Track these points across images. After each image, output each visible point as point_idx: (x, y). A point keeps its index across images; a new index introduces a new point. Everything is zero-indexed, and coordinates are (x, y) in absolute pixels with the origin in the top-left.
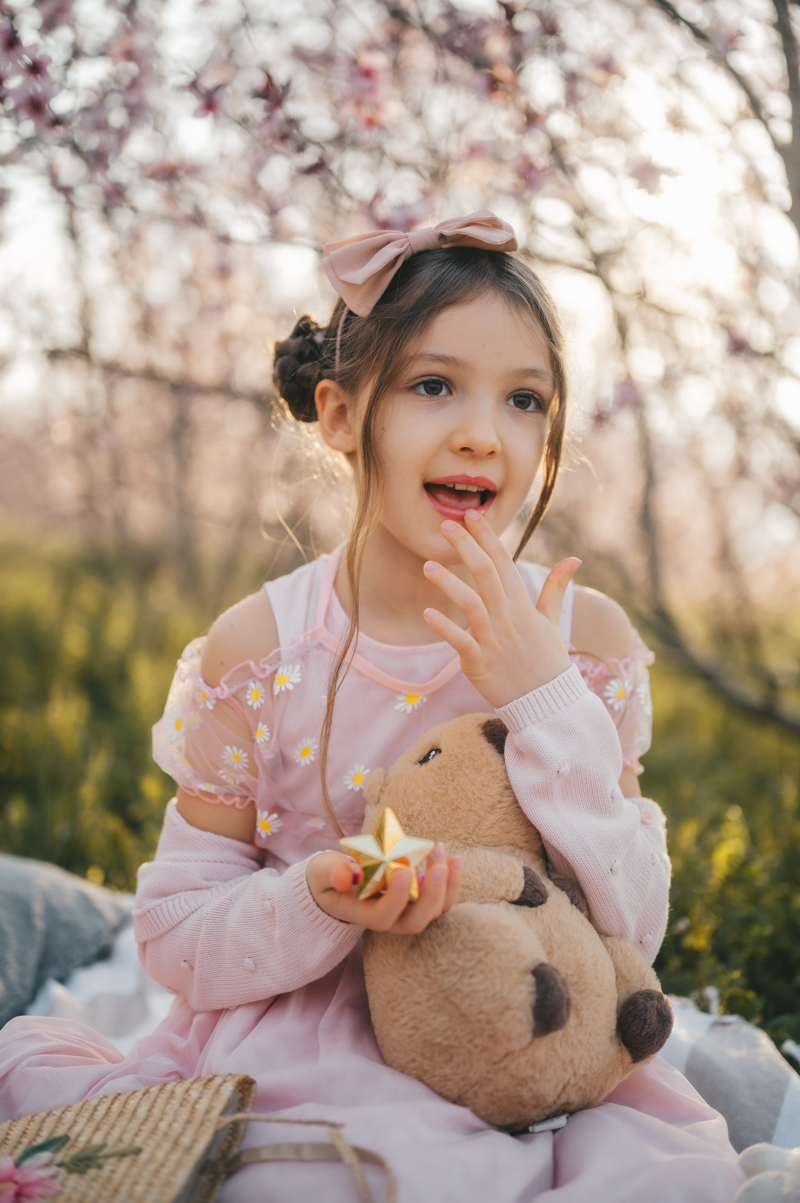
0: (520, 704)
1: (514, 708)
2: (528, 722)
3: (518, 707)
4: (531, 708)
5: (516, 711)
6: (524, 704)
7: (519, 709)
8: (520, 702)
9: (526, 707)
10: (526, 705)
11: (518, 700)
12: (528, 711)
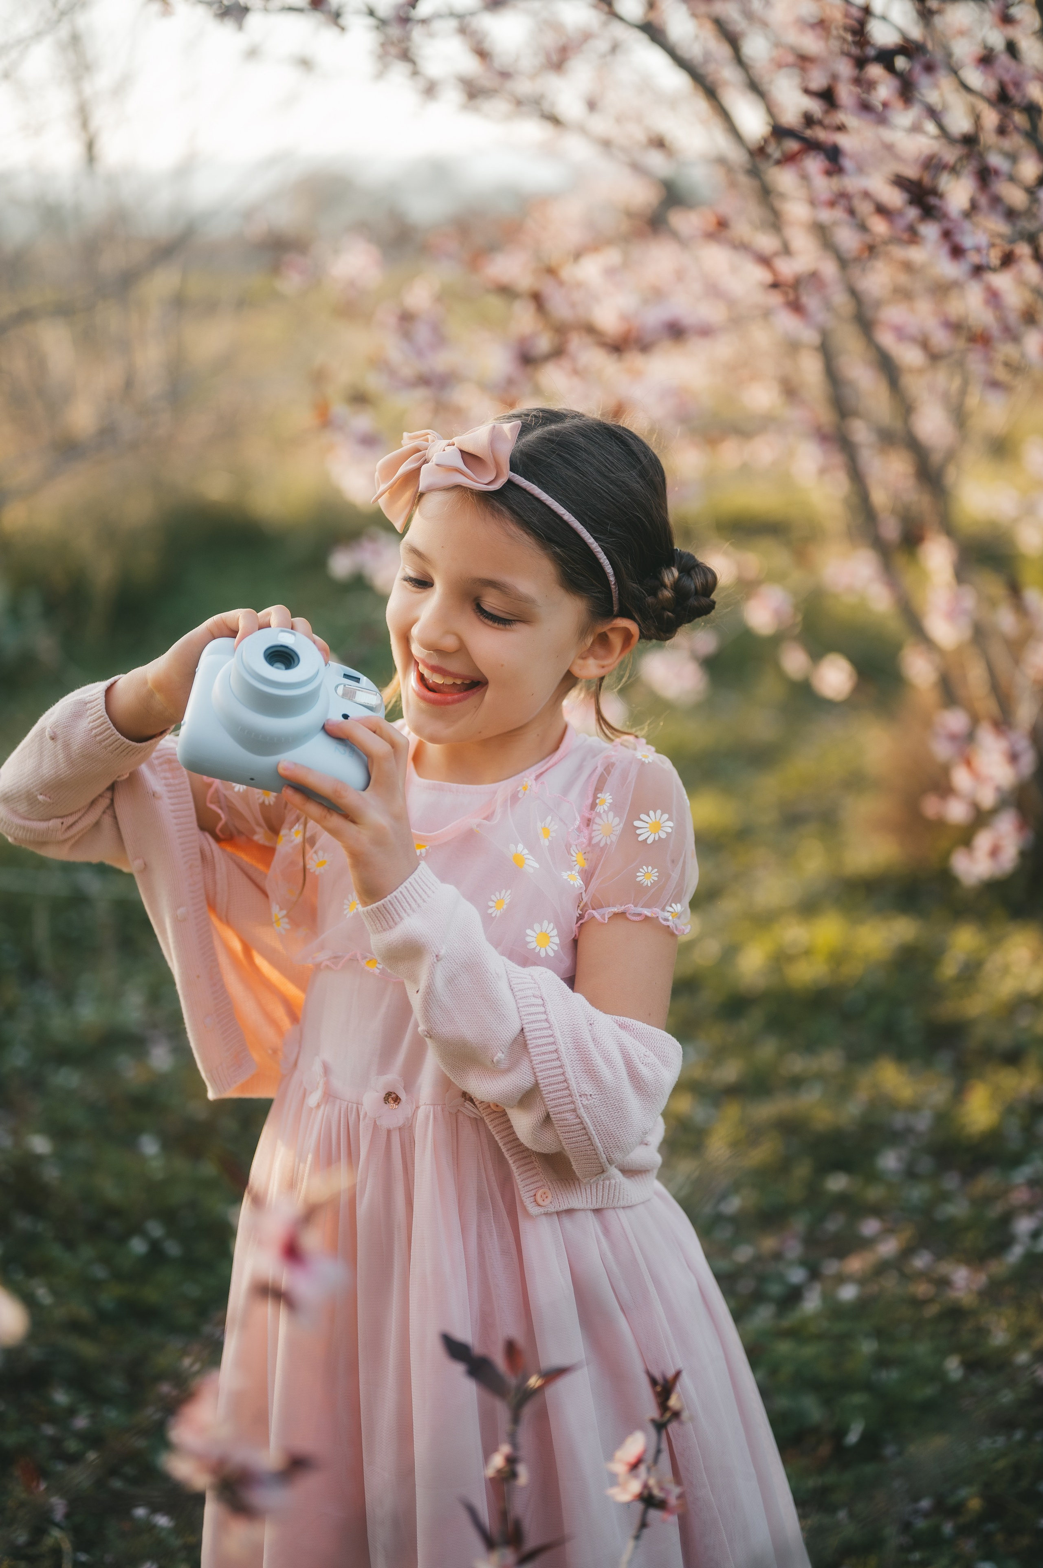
0: (395, 899)
1: (389, 903)
2: (403, 914)
3: (392, 902)
4: (405, 901)
5: (390, 906)
6: (398, 897)
7: (394, 904)
8: (394, 897)
9: (400, 901)
10: (400, 899)
11: (392, 895)
12: (402, 904)
